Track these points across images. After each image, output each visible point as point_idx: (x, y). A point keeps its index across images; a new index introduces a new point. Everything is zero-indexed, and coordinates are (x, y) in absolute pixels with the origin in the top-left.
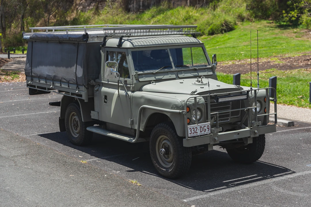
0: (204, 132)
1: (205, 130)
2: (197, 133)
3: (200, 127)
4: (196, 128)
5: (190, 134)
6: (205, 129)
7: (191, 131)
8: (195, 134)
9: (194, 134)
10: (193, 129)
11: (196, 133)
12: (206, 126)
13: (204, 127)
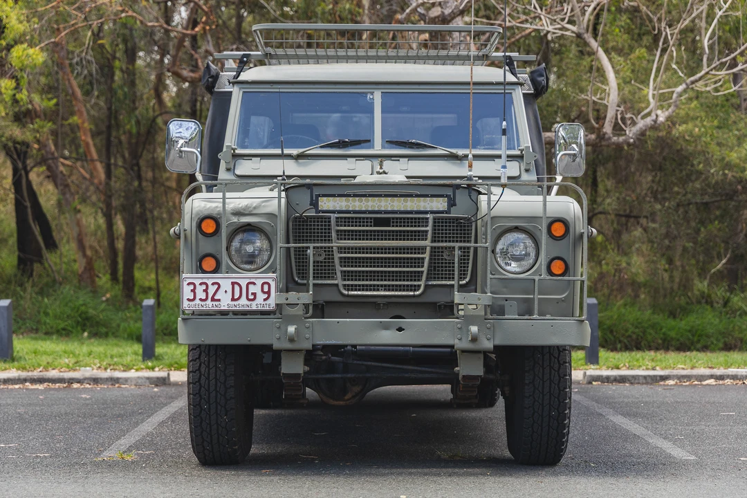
0: (249, 303)
1: (251, 297)
2: (217, 303)
3: (233, 284)
4: (216, 286)
5: (189, 300)
6: (254, 294)
7: (193, 291)
8: (209, 302)
9: (203, 303)
10: (204, 287)
11: (213, 299)
12: (259, 282)
13: (251, 286)
